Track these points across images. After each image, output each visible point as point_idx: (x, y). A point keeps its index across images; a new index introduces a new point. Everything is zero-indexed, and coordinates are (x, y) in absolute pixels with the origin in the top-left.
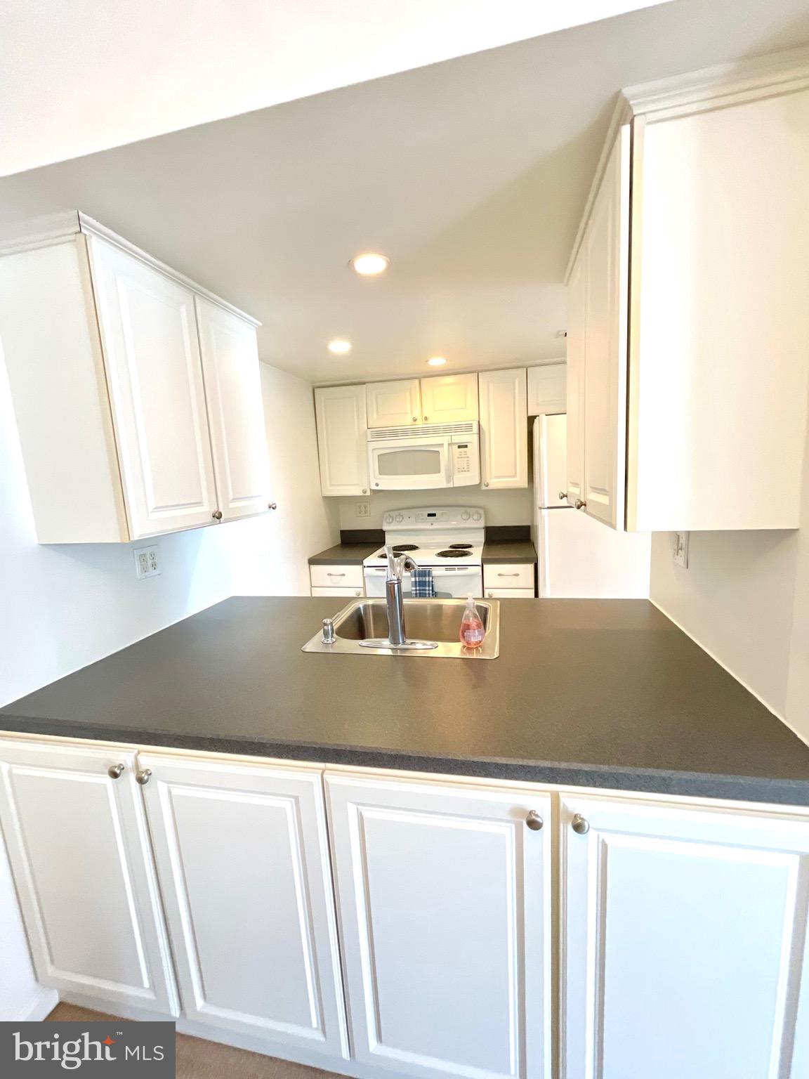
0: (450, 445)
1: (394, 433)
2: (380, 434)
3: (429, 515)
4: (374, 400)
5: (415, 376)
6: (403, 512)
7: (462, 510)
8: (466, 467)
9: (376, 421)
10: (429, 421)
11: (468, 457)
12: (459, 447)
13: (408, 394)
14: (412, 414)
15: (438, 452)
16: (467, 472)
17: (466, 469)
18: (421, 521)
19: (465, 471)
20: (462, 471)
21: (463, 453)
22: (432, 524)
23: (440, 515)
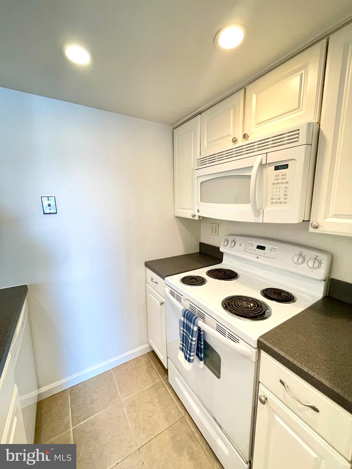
2: (203, 162)
3: (259, 247)
4: (206, 128)
6: (237, 239)
7: (298, 250)
8: (282, 197)
9: (205, 150)
11: (287, 183)
12: (277, 168)
13: (232, 111)
15: (249, 176)
16: (283, 204)
17: (282, 200)
18: (250, 251)
19: (281, 203)
20: (277, 203)
21: (280, 177)
22: (258, 258)
23: (271, 250)
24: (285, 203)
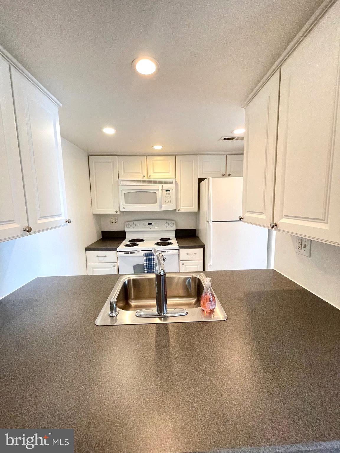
0: (162, 189)
1: (133, 182)
2: (126, 183)
3: (149, 224)
4: (122, 165)
5: (144, 154)
6: (135, 222)
7: (166, 221)
8: (169, 201)
9: (123, 176)
10: (151, 177)
11: (170, 196)
12: (166, 191)
13: (140, 163)
14: (142, 173)
15: (156, 193)
18: (145, 227)
19: (169, 203)
20: (167, 203)
21: (168, 194)
22: (150, 228)
23: (155, 224)
24: (170, 203)
